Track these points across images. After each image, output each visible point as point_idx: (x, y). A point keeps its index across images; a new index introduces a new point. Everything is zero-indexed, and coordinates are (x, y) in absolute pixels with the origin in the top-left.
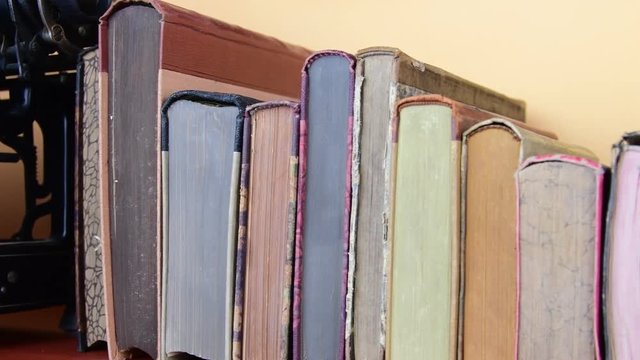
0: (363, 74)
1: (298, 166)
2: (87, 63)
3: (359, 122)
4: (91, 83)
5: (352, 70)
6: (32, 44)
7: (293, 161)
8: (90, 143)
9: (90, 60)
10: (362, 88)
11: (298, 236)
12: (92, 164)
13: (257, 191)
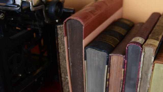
0: (144, 52)
1: (124, 71)
2: (58, 28)
3: (142, 64)
4: (60, 33)
5: (141, 51)
6: (42, 24)
7: (123, 70)
8: (61, 49)
9: (59, 27)
10: (144, 56)
11: (123, 86)
12: (62, 54)
13: (112, 74)
